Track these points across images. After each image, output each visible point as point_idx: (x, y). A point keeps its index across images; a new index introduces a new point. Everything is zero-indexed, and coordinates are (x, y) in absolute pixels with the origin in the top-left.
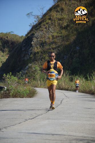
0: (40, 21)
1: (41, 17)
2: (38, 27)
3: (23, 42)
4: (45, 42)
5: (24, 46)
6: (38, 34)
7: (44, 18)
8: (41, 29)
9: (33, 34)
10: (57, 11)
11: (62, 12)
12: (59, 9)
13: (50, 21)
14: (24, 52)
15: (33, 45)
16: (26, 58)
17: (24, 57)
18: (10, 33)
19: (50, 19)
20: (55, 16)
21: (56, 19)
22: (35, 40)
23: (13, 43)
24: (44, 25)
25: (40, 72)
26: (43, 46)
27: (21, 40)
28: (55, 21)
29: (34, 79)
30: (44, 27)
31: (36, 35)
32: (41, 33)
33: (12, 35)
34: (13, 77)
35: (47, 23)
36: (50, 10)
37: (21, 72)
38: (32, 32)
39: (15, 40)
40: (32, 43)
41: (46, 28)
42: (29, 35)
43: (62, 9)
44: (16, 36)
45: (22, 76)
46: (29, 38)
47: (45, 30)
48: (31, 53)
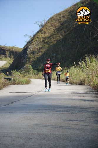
0: (32, 39)
1: (32, 37)
2: (31, 43)
3: (22, 51)
4: (35, 51)
5: (23, 54)
6: (31, 46)
7: (34, 37)
8: (32, 43)
9: (28, 47)
10: (42, 33)
11: (45, 34)
12: (43, 32)
13: (38, 39)
14: (23, 57)
15: (28, 53)
16: (24, 61)
17: (23, 60)
18: (14, 46)
19: (38, 38)
20: (41, 36)
21: (41, 38)
22: (29, 50)
23: (16, 52)
24: (34, 41)
25: (32, 69)
26: (34, 54)
27: (21, 51)
28: (40, 39)
29: (29, 73)
30: (34, 42)
31: (29, 47)
32: (32, 46)
33: (16, 47)
34: (17, 72)
35: (36, 40)
36: (38, 32)
37: (21, 70)
38: (27, 46)
39: (17, 50)
40: (28, 52)
41: (35, 43)
42: (26, 47)
43: (45, 32)
44: (18, 48)
45: (22, 72)
46: (25, 49)
47: (35, 44)
48: (27, 58)
